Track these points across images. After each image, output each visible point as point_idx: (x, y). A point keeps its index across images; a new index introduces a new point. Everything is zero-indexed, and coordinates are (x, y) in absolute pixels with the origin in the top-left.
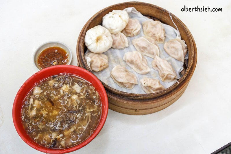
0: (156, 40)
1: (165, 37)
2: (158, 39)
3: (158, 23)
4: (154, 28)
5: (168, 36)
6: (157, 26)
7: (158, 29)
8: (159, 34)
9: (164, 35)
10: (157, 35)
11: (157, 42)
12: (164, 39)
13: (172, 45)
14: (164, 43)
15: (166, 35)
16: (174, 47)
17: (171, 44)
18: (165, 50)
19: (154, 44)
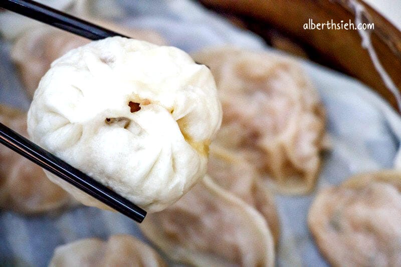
0: (266, 171)
1: (324, 155)
2: (276, 163)
3: (285, 68)
4: (260, 97)
5: (341, 151)
6: (277, 85)
7: (278, 104)
8: (286, 137)
9: (317, 143)
10: (270, 143)
11: (269, 188)
12: (312, 165)
13: (361, 211)
14: (313, 191)
15: (329, 142)
16: (369, 229)
17: (352, 202)
18: (313, 238)
19: (244, 198)
